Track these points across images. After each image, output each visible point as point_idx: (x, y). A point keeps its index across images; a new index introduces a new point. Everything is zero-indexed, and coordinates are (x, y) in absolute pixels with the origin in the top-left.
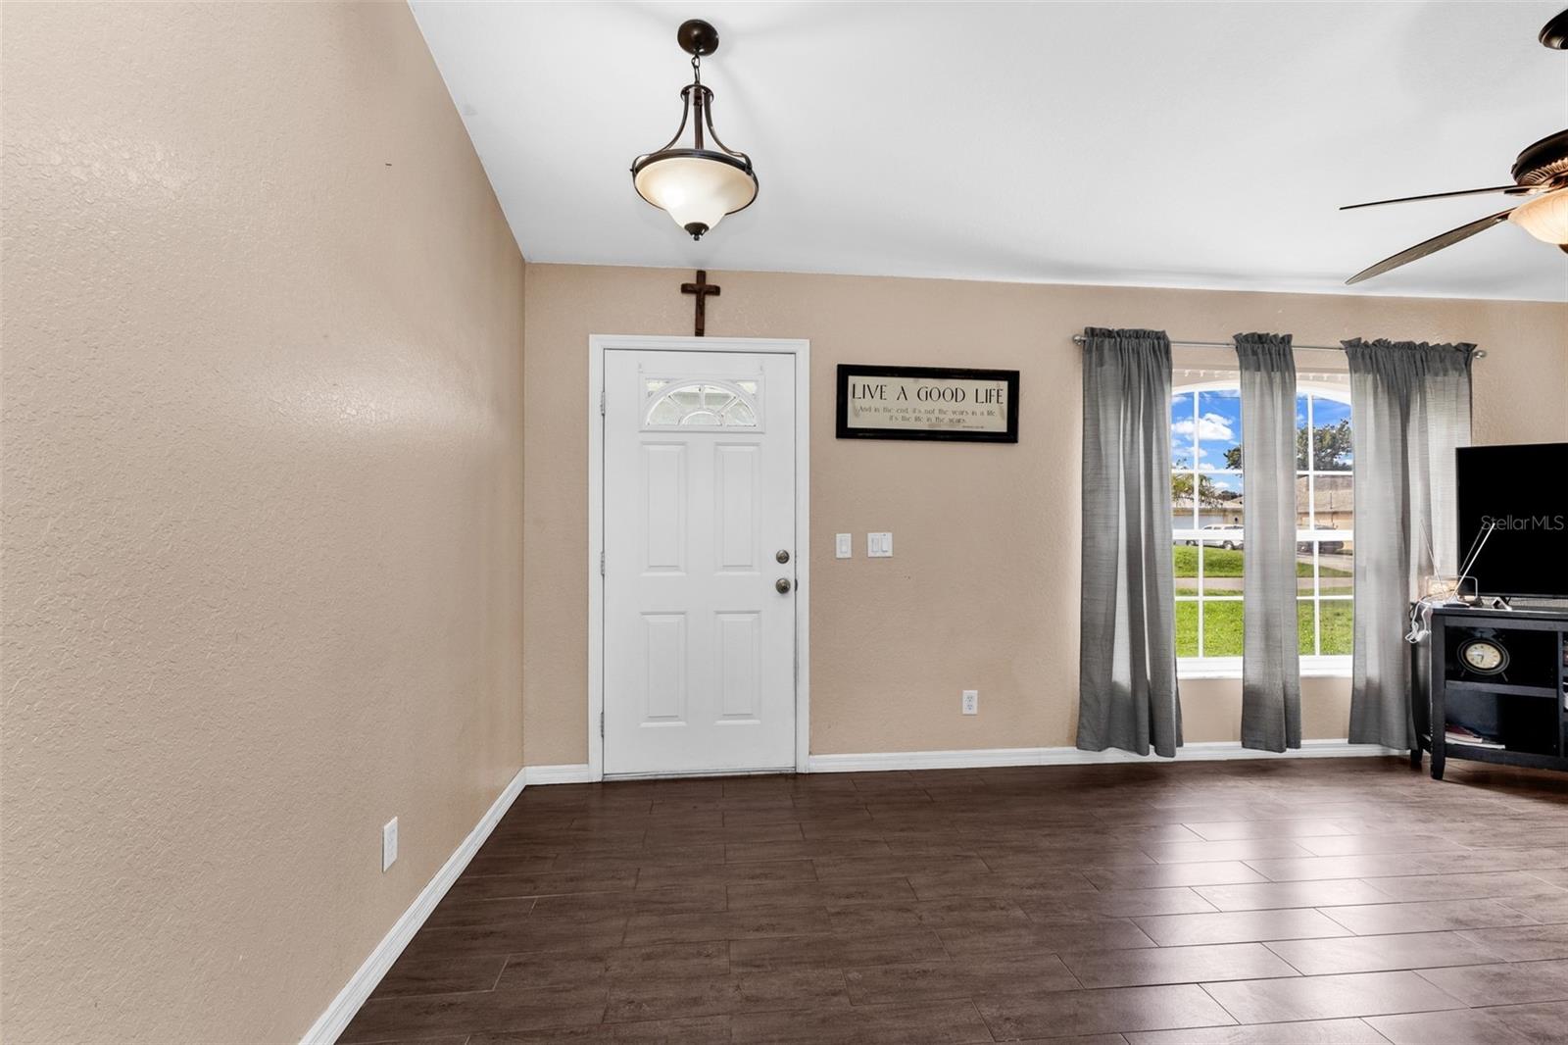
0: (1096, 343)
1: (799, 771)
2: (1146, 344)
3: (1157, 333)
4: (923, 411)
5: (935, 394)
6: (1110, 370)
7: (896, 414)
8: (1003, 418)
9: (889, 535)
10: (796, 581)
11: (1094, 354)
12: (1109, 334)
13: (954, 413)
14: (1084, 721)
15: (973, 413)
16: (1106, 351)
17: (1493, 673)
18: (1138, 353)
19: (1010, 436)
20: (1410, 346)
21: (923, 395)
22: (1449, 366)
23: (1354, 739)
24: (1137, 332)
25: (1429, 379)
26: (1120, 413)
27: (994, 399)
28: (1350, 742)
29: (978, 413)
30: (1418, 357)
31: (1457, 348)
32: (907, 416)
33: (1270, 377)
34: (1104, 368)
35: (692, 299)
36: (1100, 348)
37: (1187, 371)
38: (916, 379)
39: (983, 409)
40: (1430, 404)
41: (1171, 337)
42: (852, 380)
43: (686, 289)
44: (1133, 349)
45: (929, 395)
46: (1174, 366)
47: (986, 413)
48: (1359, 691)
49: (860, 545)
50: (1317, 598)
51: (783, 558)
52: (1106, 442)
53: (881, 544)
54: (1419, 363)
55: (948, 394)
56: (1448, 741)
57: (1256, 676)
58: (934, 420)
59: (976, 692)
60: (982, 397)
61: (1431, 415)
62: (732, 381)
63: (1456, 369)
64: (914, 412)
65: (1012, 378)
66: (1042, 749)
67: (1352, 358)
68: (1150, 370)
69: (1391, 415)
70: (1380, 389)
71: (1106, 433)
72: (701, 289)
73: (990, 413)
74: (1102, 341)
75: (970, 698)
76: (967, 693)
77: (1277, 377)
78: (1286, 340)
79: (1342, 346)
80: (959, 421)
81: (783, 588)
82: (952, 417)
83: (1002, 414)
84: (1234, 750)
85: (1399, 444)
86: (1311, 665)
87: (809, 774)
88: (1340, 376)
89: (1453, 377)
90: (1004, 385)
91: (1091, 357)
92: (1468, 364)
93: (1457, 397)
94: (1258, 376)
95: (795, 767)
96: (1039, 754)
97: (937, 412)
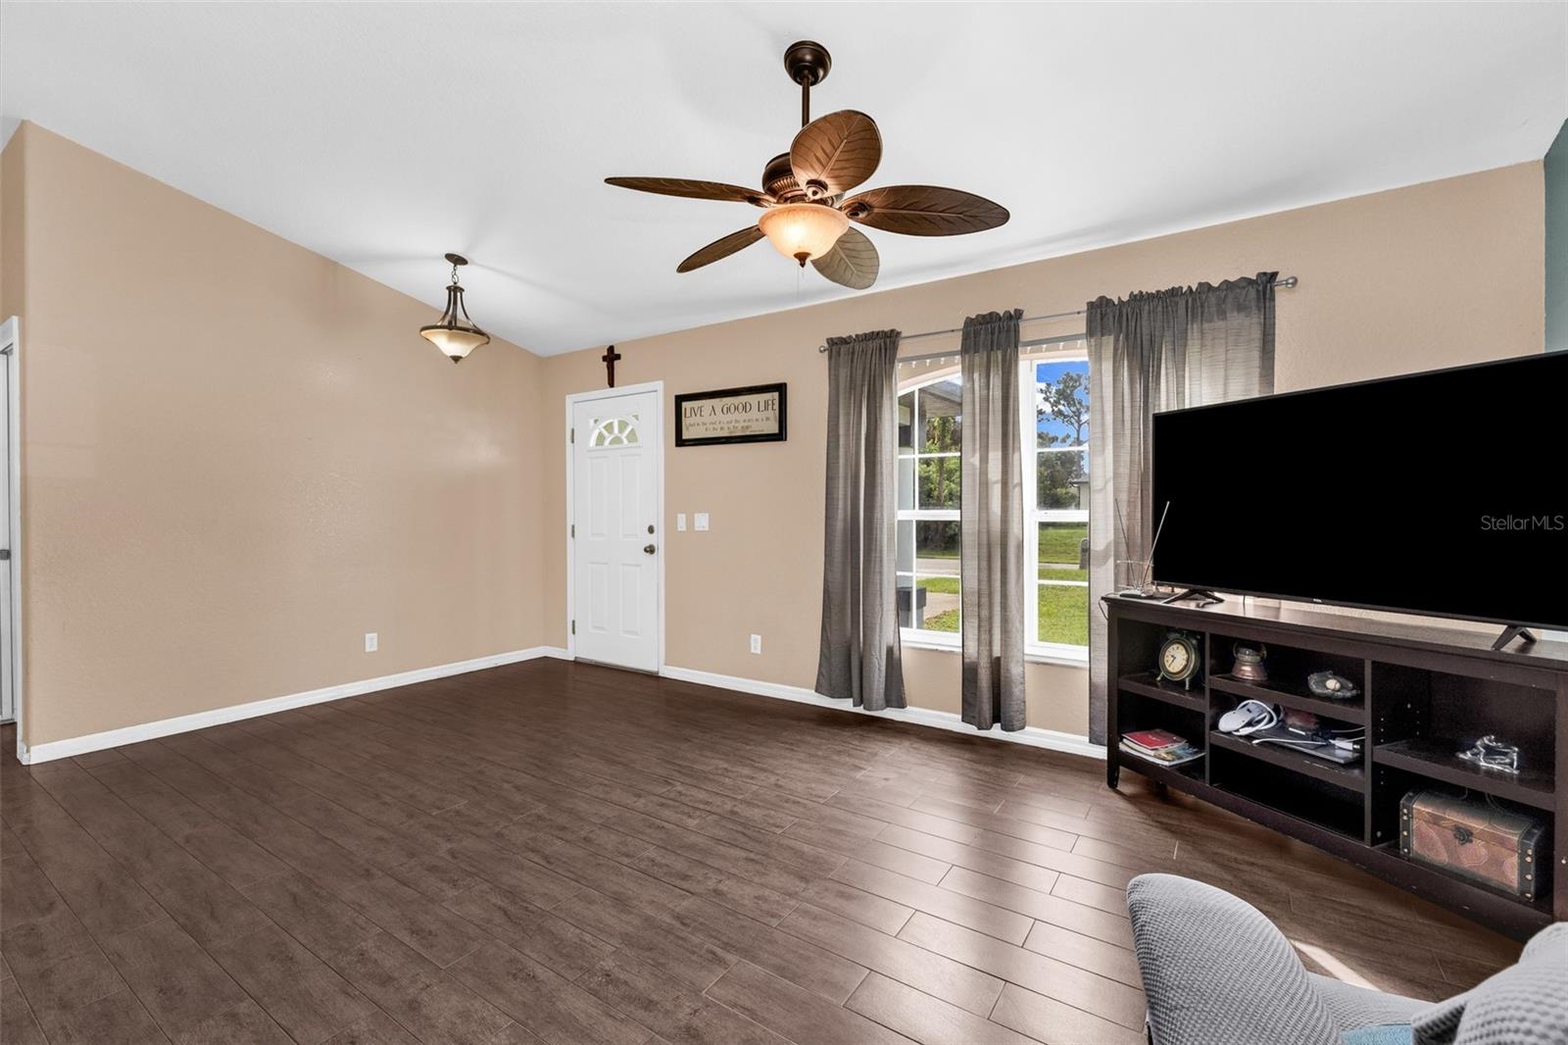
0: (833, 349)
1: (659, 674)
2: (873, 345)
4: (725, 422)
5: (732, 409)
6: (844, 372)
7: (710, 427)
8: (776, 422)
9: (706, 516)
10: (658, 546)
11: (834, 359)
13: (745, 421)
14: (823, 670)
15: (757, 420)
16: (842, 357)
19: (781, 435)
20: (1173, 293)
21: (725, 410)
22: (1229, 309)
23: (1095, 738)
24: (868, 335)
25: (1196, 327)
26: (849, 409)
27: (770, 407)
28: (1091, 741)
29: (760, 420)
30: (1182, 304)
31: (1252, 281)
32: (716, 427)
33: (988, 358)
34: (841, 371)
35: (606, 365)
36: (837, 353)
38: (721, 399)
39: (763, 417)
41: (902, 333)
42: (684, 405)
43: (605, 359)
44: (863, 351)
45: (729, 410)
46: (897, 361)
49: (690, 522)
51: (651, 530)
53: (702, 522)
54: (1181, 310)
55: (741, 408)
56: (1122, 747)
57: (973, 653)
58: (732, 428)
59: (759, 638)
60: (762, 406)
63: (1241, 310)
64: (720, 423)
65: (782, 388)
67: (1092, 322)
68: (874, 365)
70: (1121, 351)
72: (612, 357)
73: (767, 418)
74: (840, 349)
75: (756, 642)
76: (754, 637)
78: (1017, 315)
79: (1083, 309)
80: (748, 427)
81: (651, 551)
82: (745, 424)
83: (775, 418)
87: (665, 678)
89: (1238, 322)
90: (777, 395)
92: (1265, 300)
94: (978, 358)
97: (734, 422)
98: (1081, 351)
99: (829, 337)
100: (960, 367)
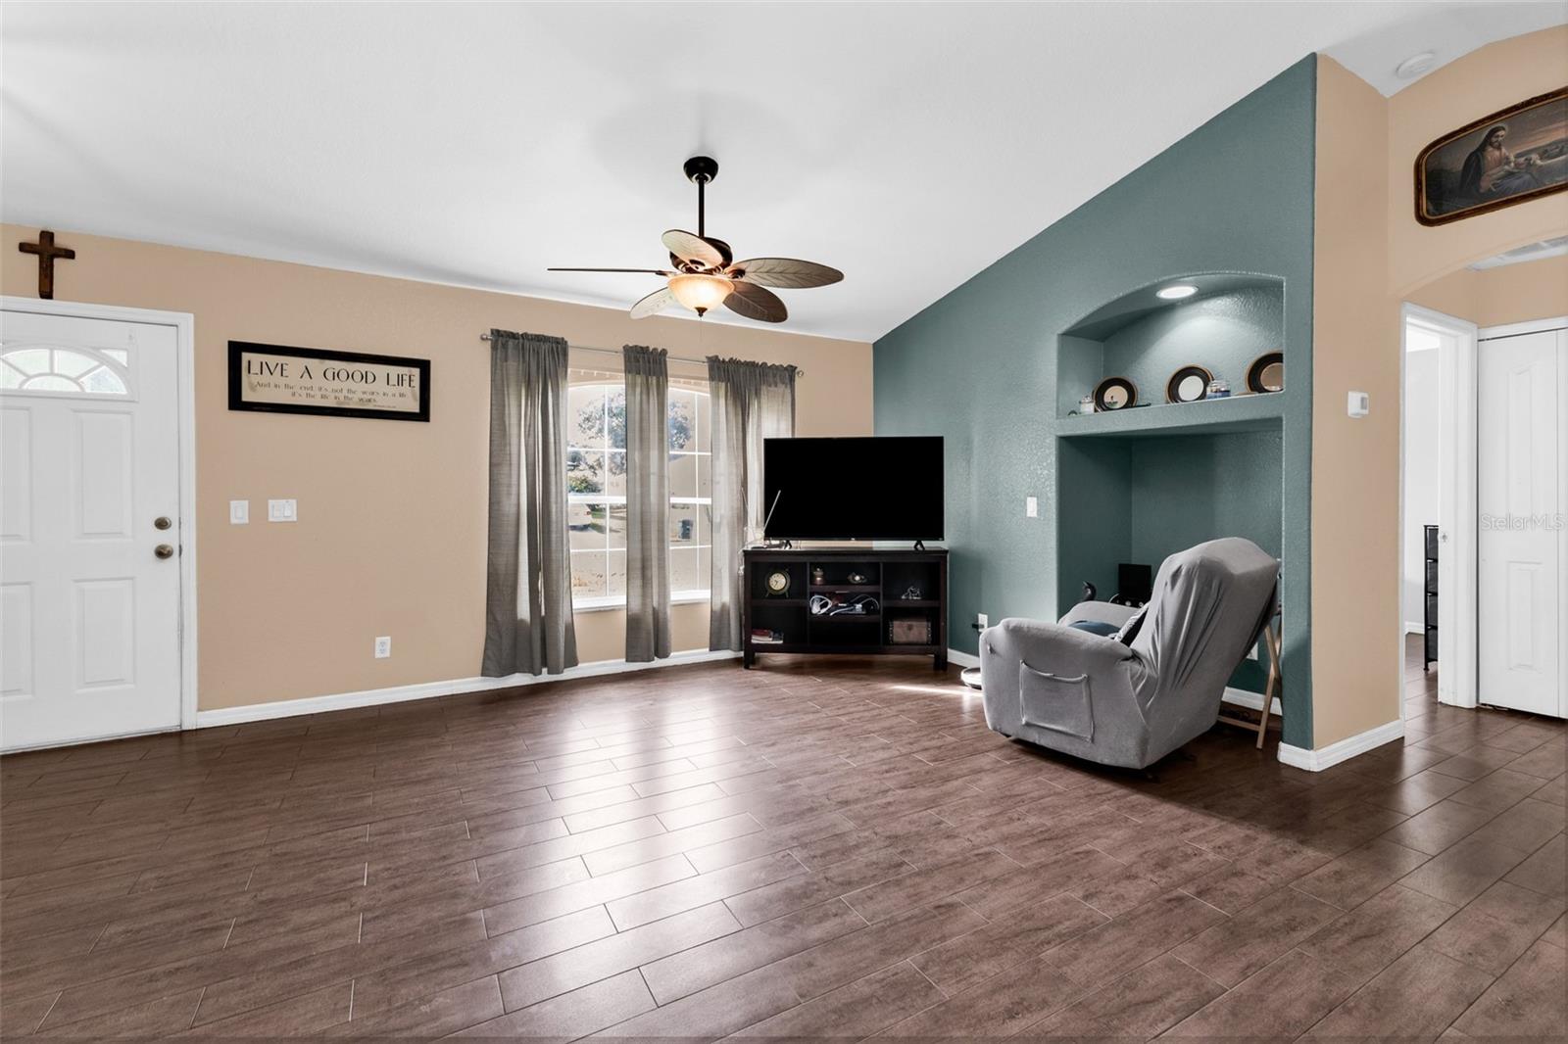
0: (502, 341)
1: (184, 728)
2: (545, 347)
3: (557, 338)
4: (330, 390)
5: (343, 375)
6: (513, 365)
7: (300, 392)
8: (415, 399)
9: (293, 502)
10: (180, 547)
11: (499, 351)
12: (513, 336)
13: (364, 393)
14: (490, 653)
15: (384, 394)
16: (510, 351)
17: (781, 593)
18: (538, 353)
19: (423, 415)
20: (753, 364)
21: (329, 375)
22: (778, 381)
23: (713, 648)
24: (537, 336)
25: (764, 388)
26: (520, 402)
27: (406, 383)
28: (711, 650)
29: (390, 394)
30: (758, 372)
31: (786, 369)
32: (312, 393)
33: (647, 380)
34: (508, 363)
35: (34, 260)
36: (505, 346)
37: (583, 371)
38: (322, 361)
39: (395, 391)
40: (764, 406)
41: (569, 343)
42: (246, 356)
43: (24, 248)
44: (534, 350)
45: (336, 375)
46: (569, 366)
47: (397, 395)
48: (715, 612)
49: (258, 512)
50: (698, 547)
51: (162, 524)
52: (509, 424)
53: (283, 510)
54: (758, 376)
55: (357, 376)
56: (753, 641)
57: (636, 606)
58: (342, 399)
59: (389, 638)
60: (393, 380)
61: (765, 414)
62: (94, 348)
63: (783, 383)
64: (320, 389)
65: (424, 366)
66: (454, 681)
67: (711, 369)
68: (547, 366)
69: (736, 414)
70: (729, 394)
71: (509, 417)
72: (47, 251)
73: (402, 395)
74: (507, 341)
75: (383, 644)
76: (379, 640)
77: (653, 380)
78: (664, 352)
79: (706, 360)
80: (370, 400)
81: (162, 553)
82: (363, 396)
83: (414, 395)
84: (620, 665)
85: (741, 434)
86: (677, 595)
87: (196, 730)
88: (703, 382)
89: (781, 388)
90: (416, 372)
91: (496, 354)
92: (792, 380)
93: (782, 402)
94: (639, 379)
95: (181, 726)
96: (451, 685)
97: (345, 392)
98: (705, 389)
99: (495, 327)
100: (624, 381)
